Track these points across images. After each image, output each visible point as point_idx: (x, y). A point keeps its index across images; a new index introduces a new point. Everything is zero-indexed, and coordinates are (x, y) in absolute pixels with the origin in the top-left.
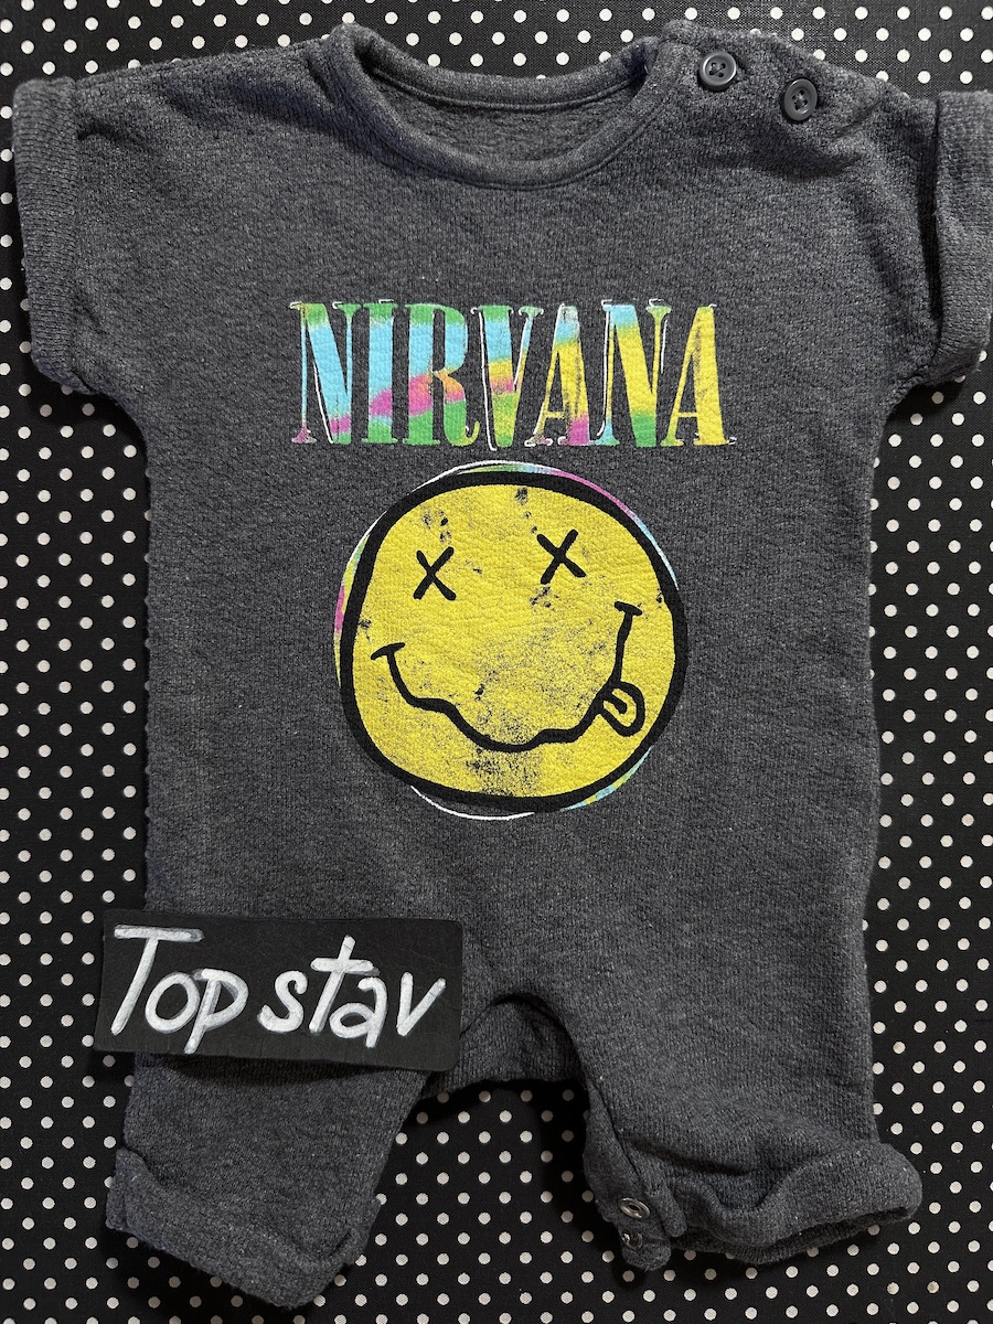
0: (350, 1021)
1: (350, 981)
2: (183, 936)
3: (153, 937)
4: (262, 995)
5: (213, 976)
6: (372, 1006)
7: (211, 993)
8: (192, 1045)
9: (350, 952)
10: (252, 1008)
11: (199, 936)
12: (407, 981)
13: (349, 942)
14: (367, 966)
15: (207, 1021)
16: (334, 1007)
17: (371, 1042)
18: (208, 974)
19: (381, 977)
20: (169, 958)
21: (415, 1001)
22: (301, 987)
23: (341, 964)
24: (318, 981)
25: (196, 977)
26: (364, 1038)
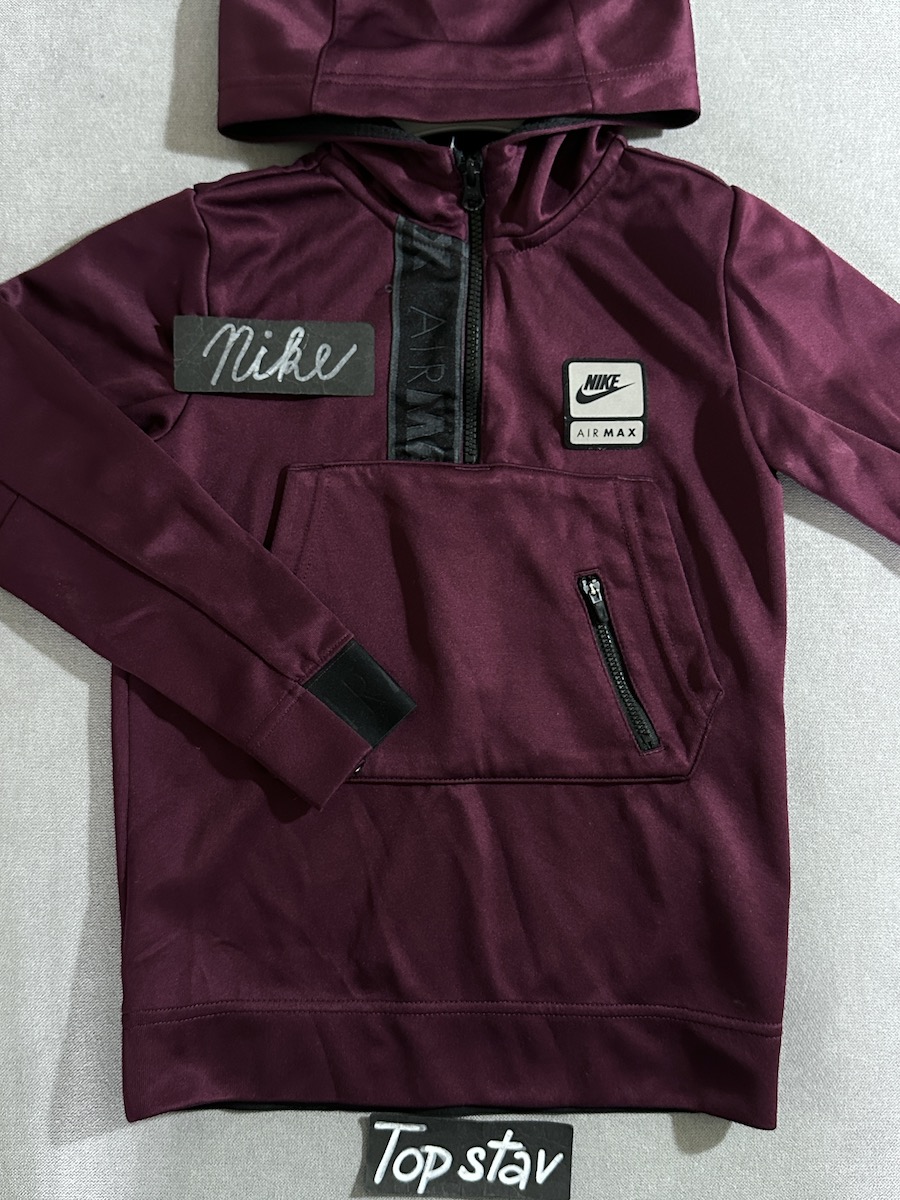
0: (510, 1175)
1: (509, 1155)
2: (415, 1128)
3: (397, 1129)
4: (460, 1160)
5: (432, 1150)
6: (522, 1166)
7: (431, 1160)
8: (421, 1189)
9: (509, 1139)
10: (454, 1167)
11: (424, 1128)
12: (542, 1154)
13: (509, 1134)
14: (519, 1146)
15: (429, 1175)
16: (501, 1168)
17: (522, 1187)
18: (429, 1149)
19: (527, 1151)
20: (405, 1141)
21: (546, 1166)
22: (482, 1154)
23: (505, 1145)
24: (491, 1154)
25: (422, 1150)
26: (518, 1184)
